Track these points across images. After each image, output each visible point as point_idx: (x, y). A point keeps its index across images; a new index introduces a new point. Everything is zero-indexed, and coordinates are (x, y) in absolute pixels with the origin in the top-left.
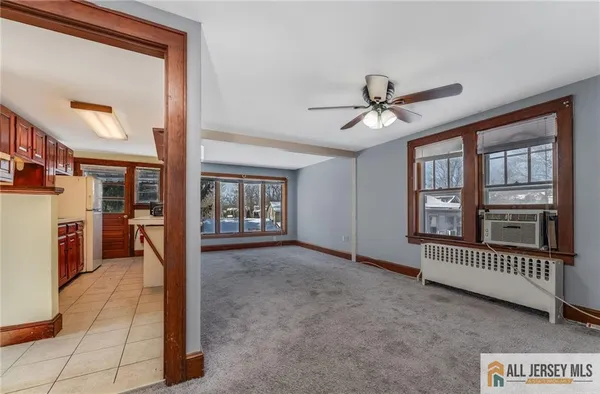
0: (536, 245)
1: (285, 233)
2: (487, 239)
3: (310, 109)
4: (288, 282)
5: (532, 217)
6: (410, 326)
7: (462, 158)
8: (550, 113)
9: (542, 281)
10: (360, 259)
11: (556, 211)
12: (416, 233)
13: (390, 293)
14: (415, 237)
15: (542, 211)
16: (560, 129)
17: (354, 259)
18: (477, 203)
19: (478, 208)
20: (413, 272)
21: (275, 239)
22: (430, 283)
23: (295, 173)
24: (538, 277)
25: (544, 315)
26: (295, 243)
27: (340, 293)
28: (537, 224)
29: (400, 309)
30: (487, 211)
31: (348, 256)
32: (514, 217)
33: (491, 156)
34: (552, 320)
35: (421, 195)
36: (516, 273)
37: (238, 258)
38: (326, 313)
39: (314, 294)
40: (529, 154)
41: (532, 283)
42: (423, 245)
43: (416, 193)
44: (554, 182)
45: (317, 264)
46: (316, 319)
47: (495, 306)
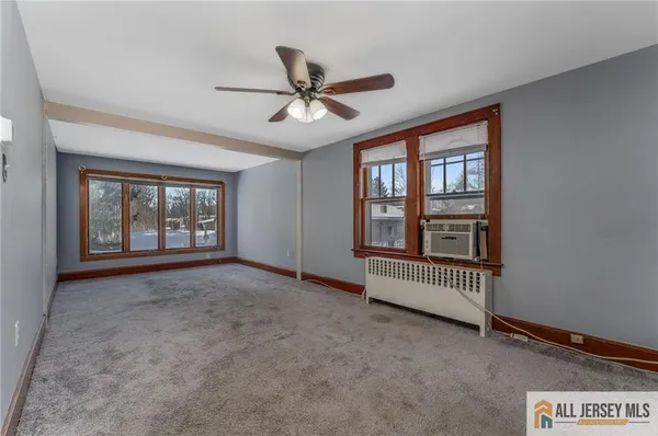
0: (470, 256)
1: (223, 248)
2: (427, 251)
3: (218, 88)
4: (208, 312)
5: (466, 228)
6: (342, 357)
7: (405, 164)
8: (482, 120)
9: (473, 295)
10: (305, 277)
11: (486, 221)
12: (363, 246)
13: (329, 316)
14: (361, 250)
15: (475, 221)
16: (490, 138)
17: (299, 277)
18: (418, 213)
19: (420, 218)
20: (358, 289)
21: (208, 256)
22: (375, 301)
23: (235, 176)
24: (471, 290)
25: (476, 328)
26: (235, 260)
27: (270, 321)
28: (471, 235)
29: (335, 336)
30: (428, 221)
31: (292, 274)
32: (452, 228)
33: (433, 162)
34: (482, 333)
35: (367, 204)
36: (452, 287)
37: (151, 283)
38: (244, 352)
39: (237, 325)
40: (465, 161)
41: (465, 296)
42: (367, 259)
43: (363, 201)
44: (486, 191)
45: (253, 285)
46: (227, 362)
47: (433, 321)
